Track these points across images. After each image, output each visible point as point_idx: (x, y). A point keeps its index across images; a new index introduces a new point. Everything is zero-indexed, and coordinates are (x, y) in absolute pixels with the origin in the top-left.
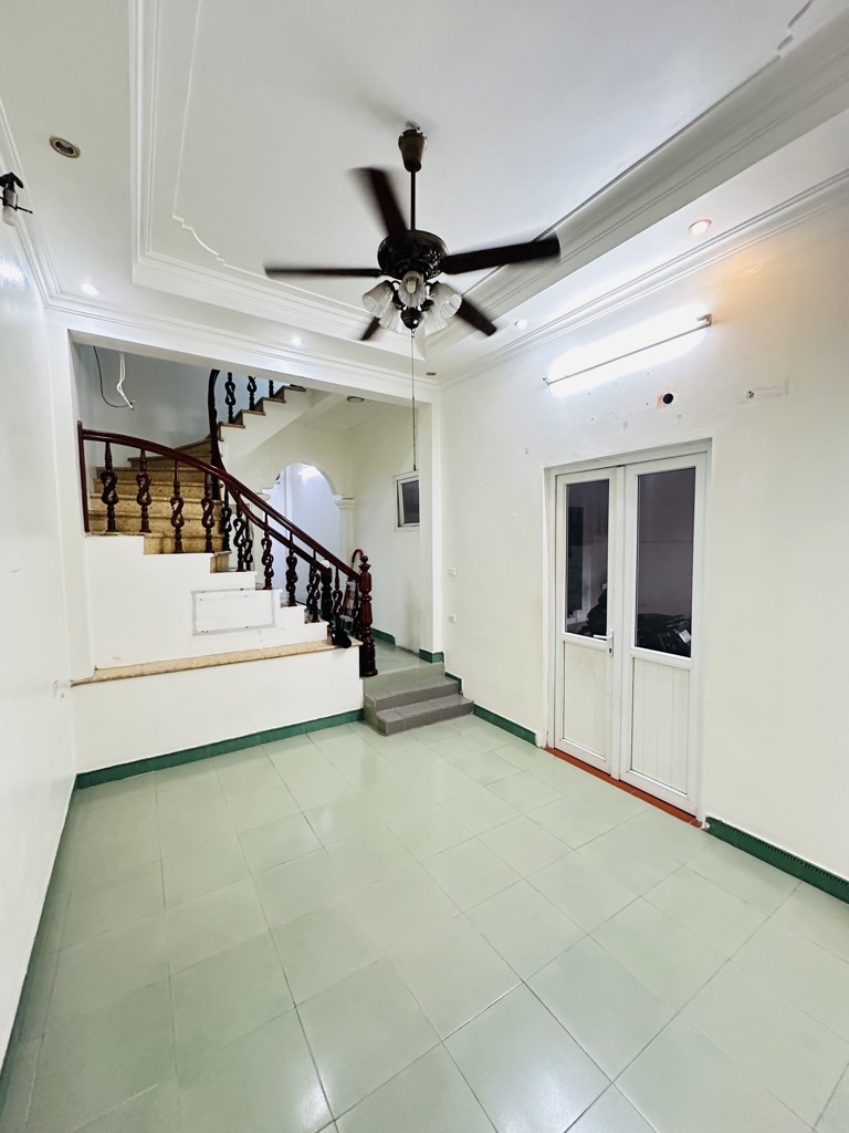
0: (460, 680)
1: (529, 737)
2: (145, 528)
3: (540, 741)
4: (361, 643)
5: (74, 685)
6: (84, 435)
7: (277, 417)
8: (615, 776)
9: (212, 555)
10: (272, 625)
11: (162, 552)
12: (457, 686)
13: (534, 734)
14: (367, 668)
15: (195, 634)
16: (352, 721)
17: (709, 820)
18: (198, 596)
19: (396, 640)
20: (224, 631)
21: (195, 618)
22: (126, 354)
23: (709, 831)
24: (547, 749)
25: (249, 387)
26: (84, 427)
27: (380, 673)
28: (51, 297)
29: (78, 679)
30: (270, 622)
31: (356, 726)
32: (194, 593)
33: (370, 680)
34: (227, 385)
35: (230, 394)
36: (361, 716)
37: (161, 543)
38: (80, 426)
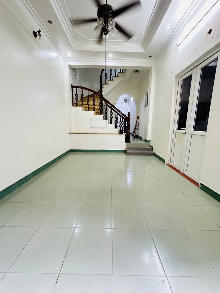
0: (152, 147)
1: (163, 161)
2: (82, 105)
3: (166, 162)
4: (126, 134)
5: (70, 133)
6: (73, 87)
7: (116, 81)
8: (182, 172)
9: (94, 111)
10: (106, 128)
11: (86, 110)
12: (151, 148)
13: (165, 160)
14: (127, 140)
15: (91, 128)
16: (122, 152)
17: (201, 184)
18: (92, 120)
19: (143, 138)
20: (97, 128)
21: (91, 125)
22: (79, 69)
23: (200, 188)
24: (168, 165)
25: (110, 74)
26: (73, 85)
27: (131, 142)
28: (65, 58)
29: (70, 132)
30: (106, 127)
31: (123, 153)
32: (91, 119)
33: (128, 143)
34: (105, 74)
35: (106, 76)
36: (125, 151)
37: (86, 109)
38: (72, 85)
